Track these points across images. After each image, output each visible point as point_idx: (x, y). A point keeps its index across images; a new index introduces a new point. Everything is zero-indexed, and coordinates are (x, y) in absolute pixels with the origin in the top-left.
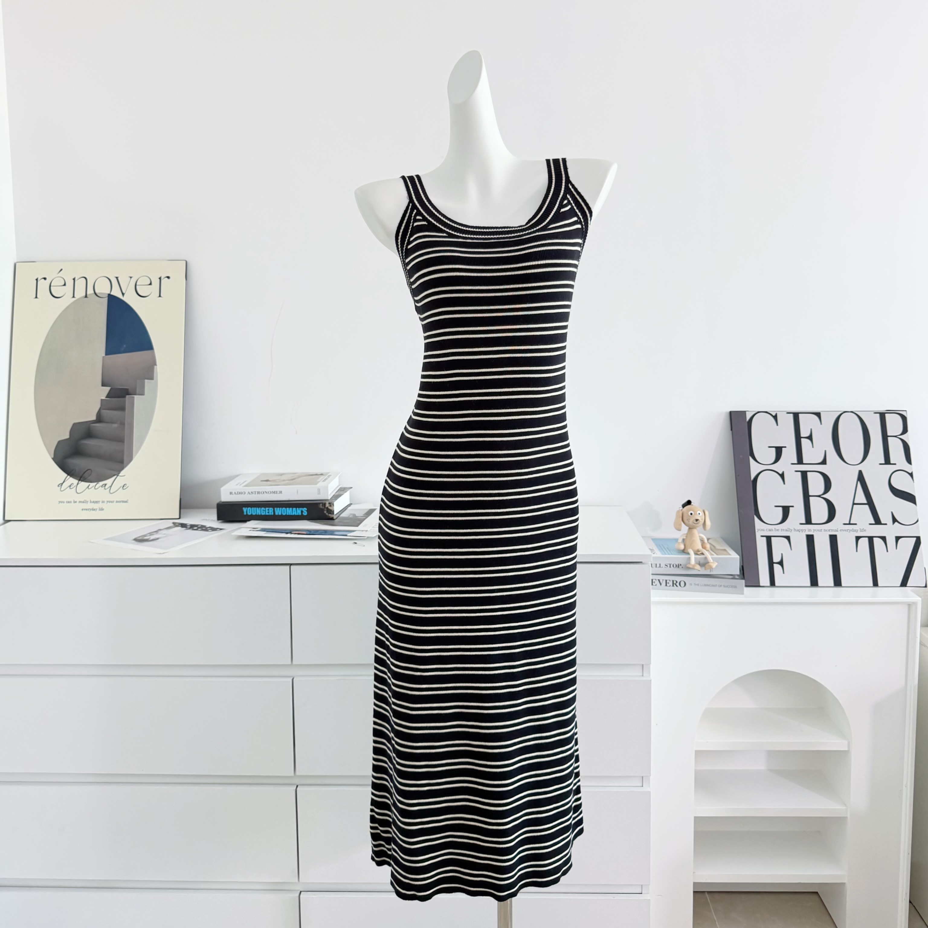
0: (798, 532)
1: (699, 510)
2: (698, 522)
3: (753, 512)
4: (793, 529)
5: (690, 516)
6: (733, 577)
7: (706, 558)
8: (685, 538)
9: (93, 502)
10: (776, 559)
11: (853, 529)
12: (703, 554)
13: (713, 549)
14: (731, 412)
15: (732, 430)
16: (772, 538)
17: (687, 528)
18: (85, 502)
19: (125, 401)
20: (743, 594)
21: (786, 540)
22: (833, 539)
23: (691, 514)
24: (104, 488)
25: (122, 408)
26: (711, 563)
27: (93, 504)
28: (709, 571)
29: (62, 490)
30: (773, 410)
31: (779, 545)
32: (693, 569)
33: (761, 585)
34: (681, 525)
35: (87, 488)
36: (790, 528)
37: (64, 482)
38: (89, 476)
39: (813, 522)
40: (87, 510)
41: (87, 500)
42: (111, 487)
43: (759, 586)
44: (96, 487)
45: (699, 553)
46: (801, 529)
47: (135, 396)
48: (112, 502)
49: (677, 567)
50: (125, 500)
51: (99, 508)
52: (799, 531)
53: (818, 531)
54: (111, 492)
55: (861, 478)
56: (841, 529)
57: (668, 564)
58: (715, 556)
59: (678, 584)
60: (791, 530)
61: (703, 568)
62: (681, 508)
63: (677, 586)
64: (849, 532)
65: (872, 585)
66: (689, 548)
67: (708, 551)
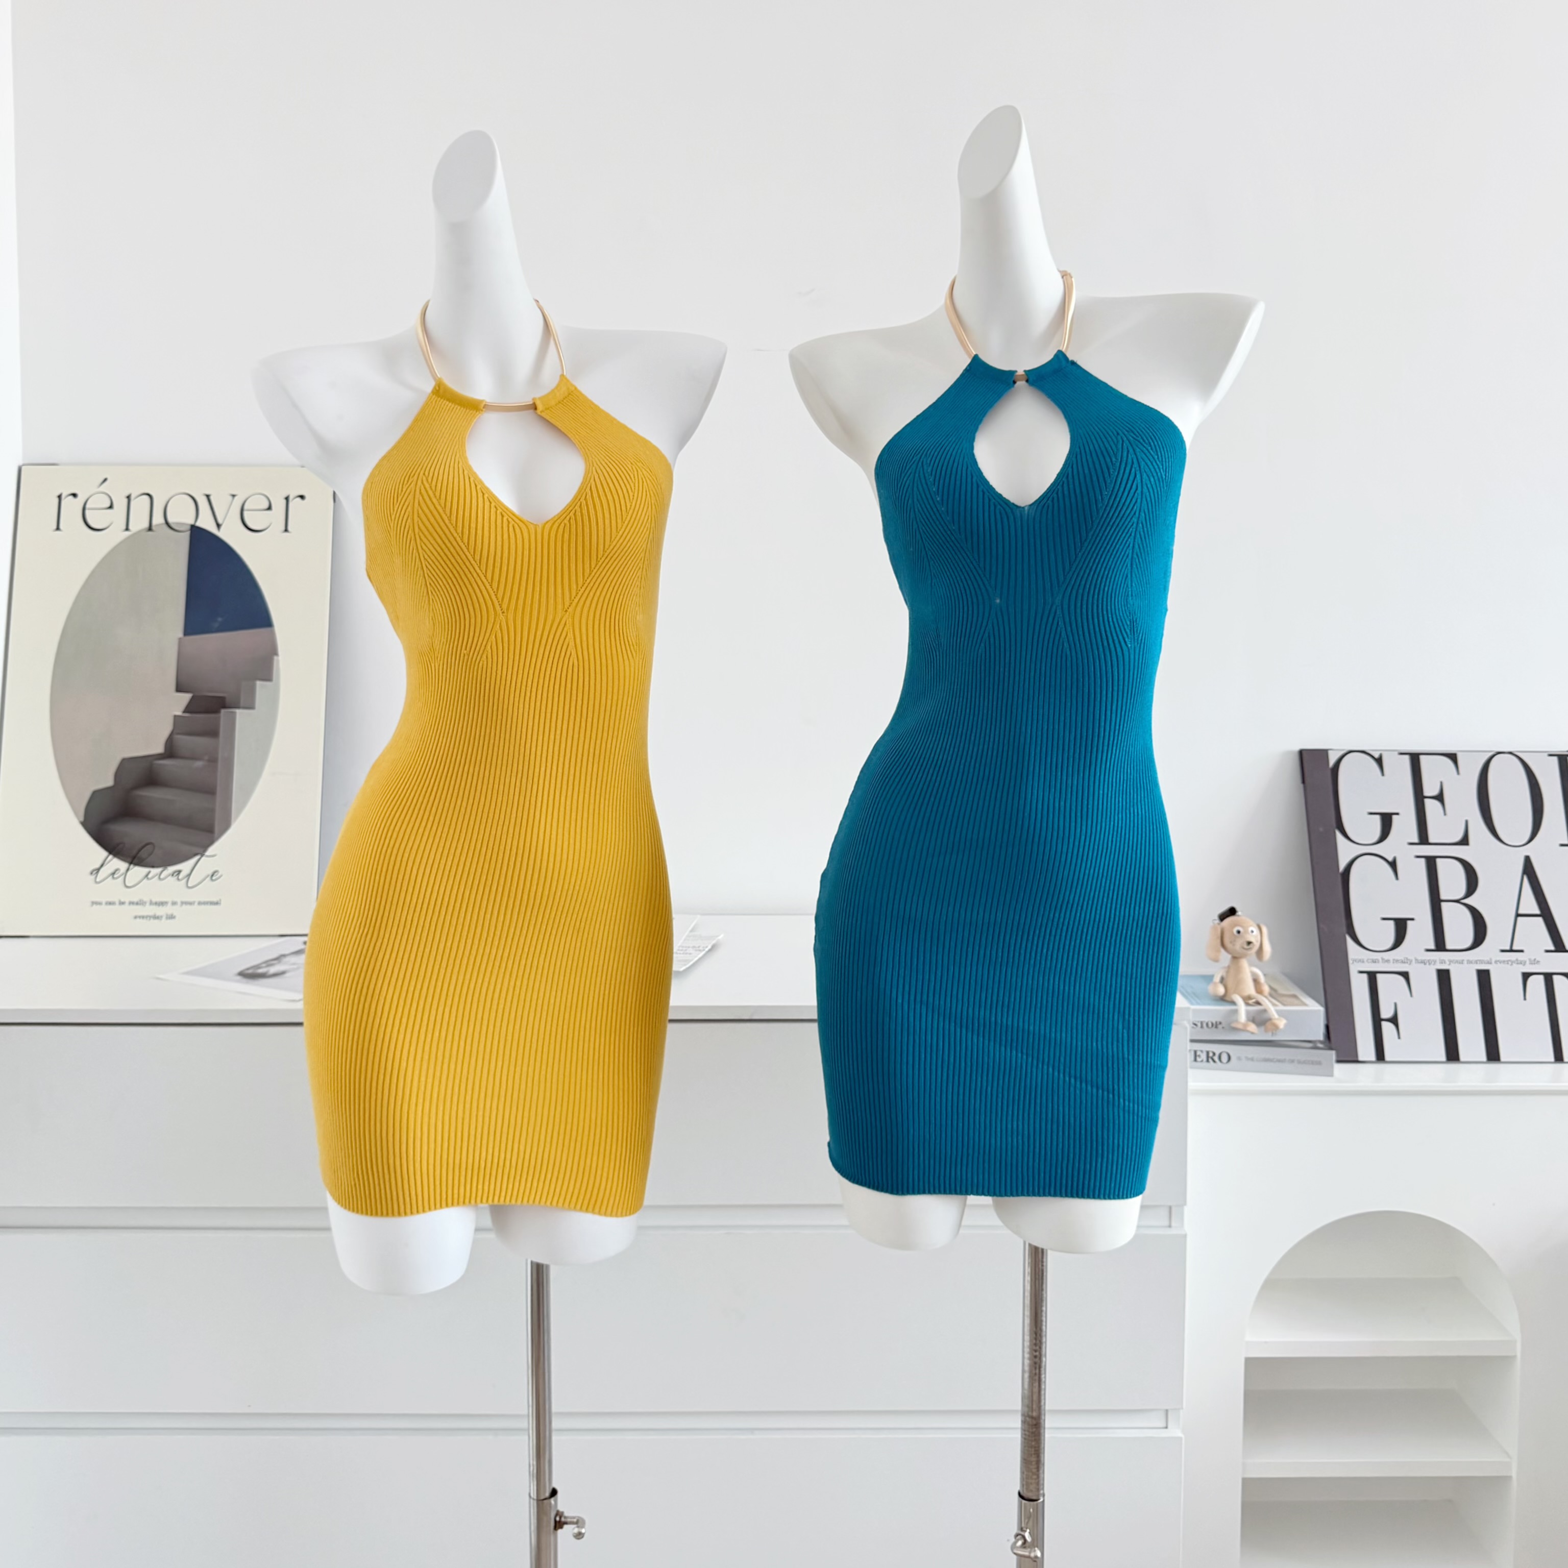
0: (1422, 965)
1: (1251, 926)
2: (1251, 946)
3: (1344, 929)
4: (1414, 961)
5: (1234, 935)
6: (1313, 1045)
7: (1265, 1011)
8: (1224, 974)
9: (156, 903)
10: (1386, 1012)
11: (1517, 960)
12: (1258, 1003)
13: (1274, 994)
14: (1301, 753)
15: (1303, 782)
16: (1379, 976)
17: (1229, 956)
18: (140, 904)
19: (218, 719)
20: (1331, 1075)
21: (1401, 979)
22: (1484, 978)
23: (1239, 932)
24: (176, 877)
25: (213, 733)
26: (1277, 1019)
27: (154, 907)
28: (1270, 1034)
29: (98, 880)
30: (1374, 747)
31: (1389, 987)
32: (1244, 1030)
33: (1360, 1059)
34: (1219, 951)
35: (144, 878)
36: (1409, 958)
37: (102, 866)
38: (150, 854)
39: (1448, 947)
40: (143, 917)
41: (145, 899)
42: (189, 875)
43: (1357, 1062)
44: (162, 876)
45: (1251, 1002)
46: (1428, 958)
47: (238, 711)
48: (191, 903)
49: (1214, 1026)
50: (215, 900)
51: (167, 915)
52: (1423, 962)
53: (1457, 964)
54: (190, 885)
55: (1529, 870)
56: (1498, 959)
57: (1198, 1022)
58: (1281, 1007)
59: (1216, 1058)
60: (1411, 961)
61: (1262, 1028)
62: (1218, 921)
63: (1214, 1061)
64: (1512, 965)
65: (1552, 1059)
66: (1236, 992)
67: (1266, 997)
